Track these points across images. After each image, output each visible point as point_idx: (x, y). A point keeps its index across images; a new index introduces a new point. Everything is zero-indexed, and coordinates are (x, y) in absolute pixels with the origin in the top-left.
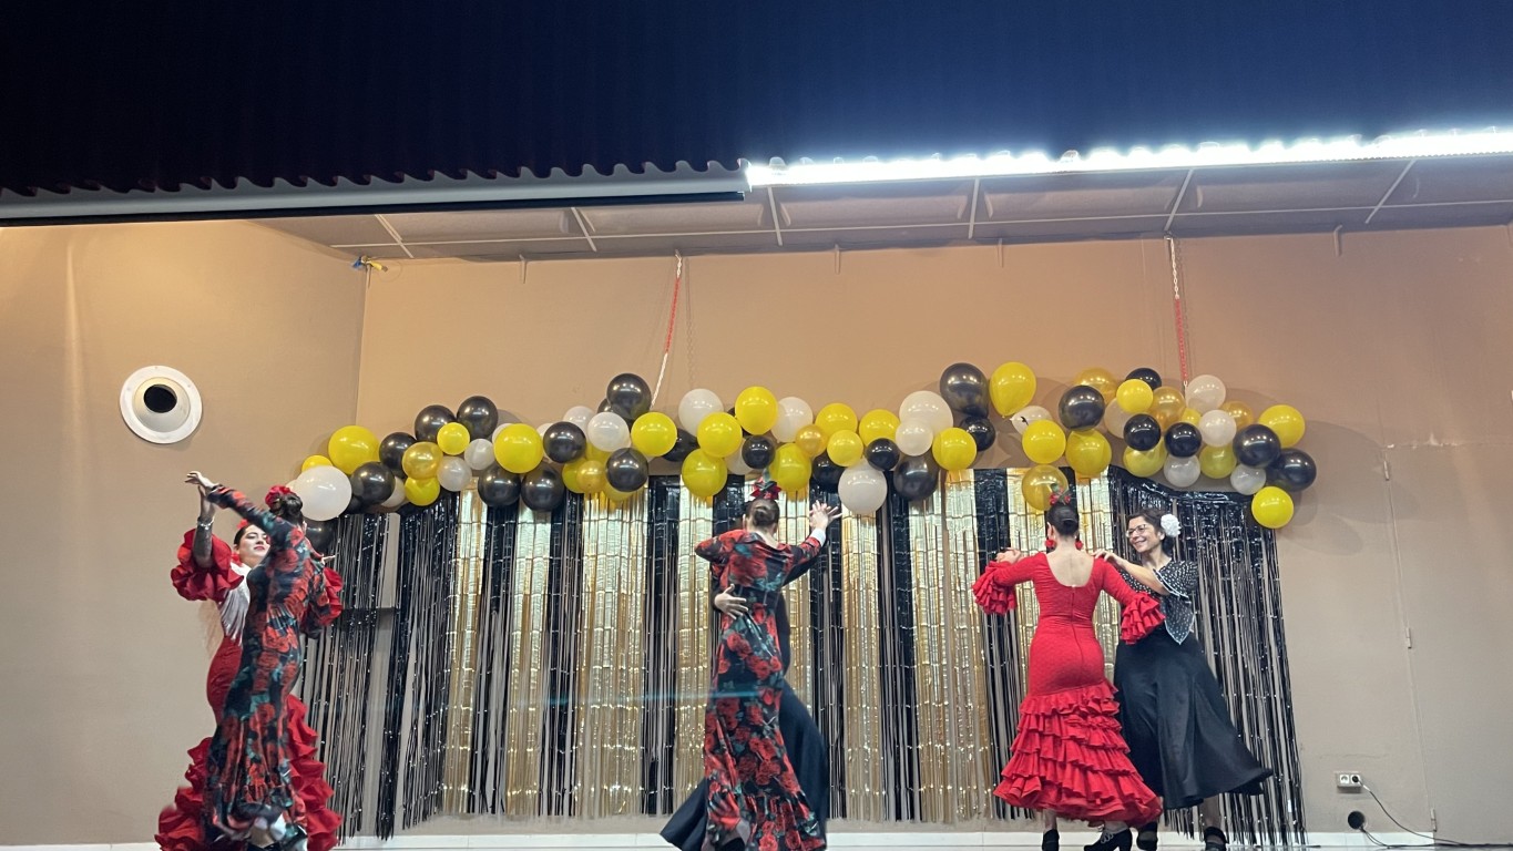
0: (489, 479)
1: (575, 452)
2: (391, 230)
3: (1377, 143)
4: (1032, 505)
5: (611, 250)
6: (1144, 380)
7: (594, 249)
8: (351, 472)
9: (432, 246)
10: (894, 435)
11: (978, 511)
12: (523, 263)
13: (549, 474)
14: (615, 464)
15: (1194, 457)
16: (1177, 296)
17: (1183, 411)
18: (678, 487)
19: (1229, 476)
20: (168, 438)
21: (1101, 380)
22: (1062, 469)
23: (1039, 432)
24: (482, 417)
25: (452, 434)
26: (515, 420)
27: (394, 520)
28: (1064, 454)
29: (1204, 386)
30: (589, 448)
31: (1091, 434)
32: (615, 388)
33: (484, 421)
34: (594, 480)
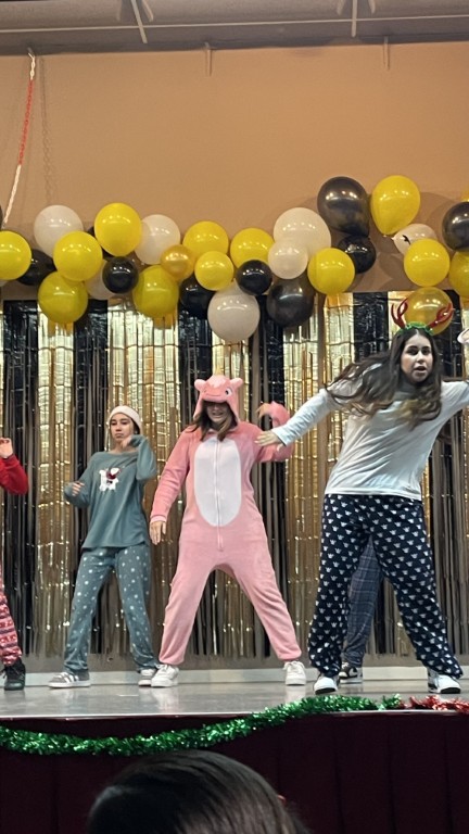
10: (266, 256)
11: (356, 337)
18: (36, 313)
22: (447, 292)
23: (422, 253)
28: (448, 276)
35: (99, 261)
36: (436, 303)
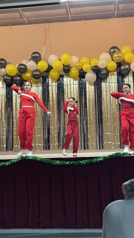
0: (6, 77)
1: (25, 71)
7: (27, 22)
10: (98, 64)
11: (117, 81)
12: (10, 26)
13: (19, 76)
14: (34, 73)
18: (49, 78)
26: (10, 64)
30: (28, 70)
32: (33, 55)
33: (3, 64)
34: (29, 77)
35: (62, 66)
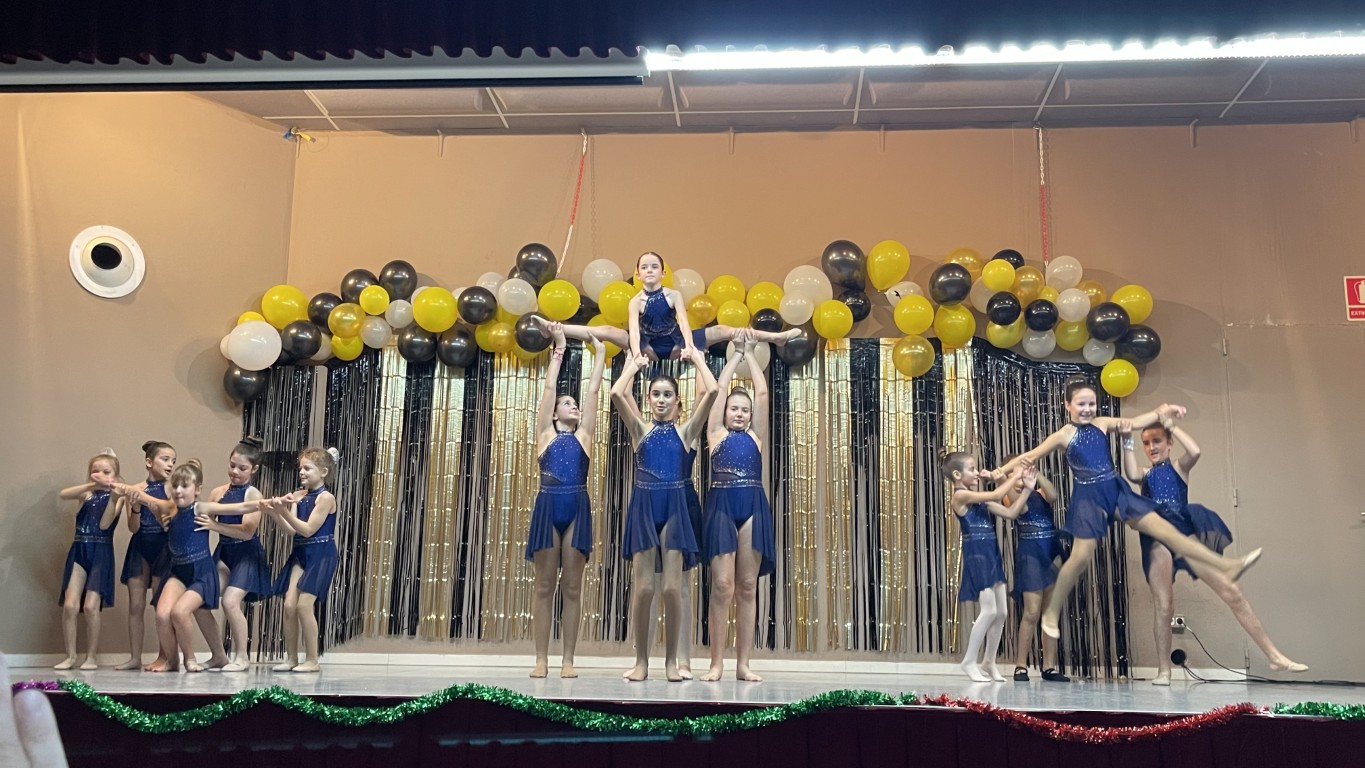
0: (408, 337)
1: (486, 315)
2: (318, 104)
3: (1232, 43)
4: (901, 371)
5: (520, 128)
6: (1009, 260)
7: (507, 126)
8: (282, 328)
9: (356, 120)
10: (778, 305)
11: (852, 376)
12: (441, 137)
13: (464, 334)
14: (523, 327)
15: (1051, 331)
16: (1043, 182)
17: (1042, 290)
18: (581, 349)
19: (1081, 350)
20: (114, 292)
21: (969, 259)
22: (930, 340)
23: (911, 306)
24: (403, 279)
25: (373, 295)
26: (432, 283)
27: (322, 372)
28: (932, 326)
29: (1063, 266)
30: (500, 312)
31: (957, 309)
32: (524, 256)
33: (403, 283)
34: (504, 341)
36: (920, 349)
